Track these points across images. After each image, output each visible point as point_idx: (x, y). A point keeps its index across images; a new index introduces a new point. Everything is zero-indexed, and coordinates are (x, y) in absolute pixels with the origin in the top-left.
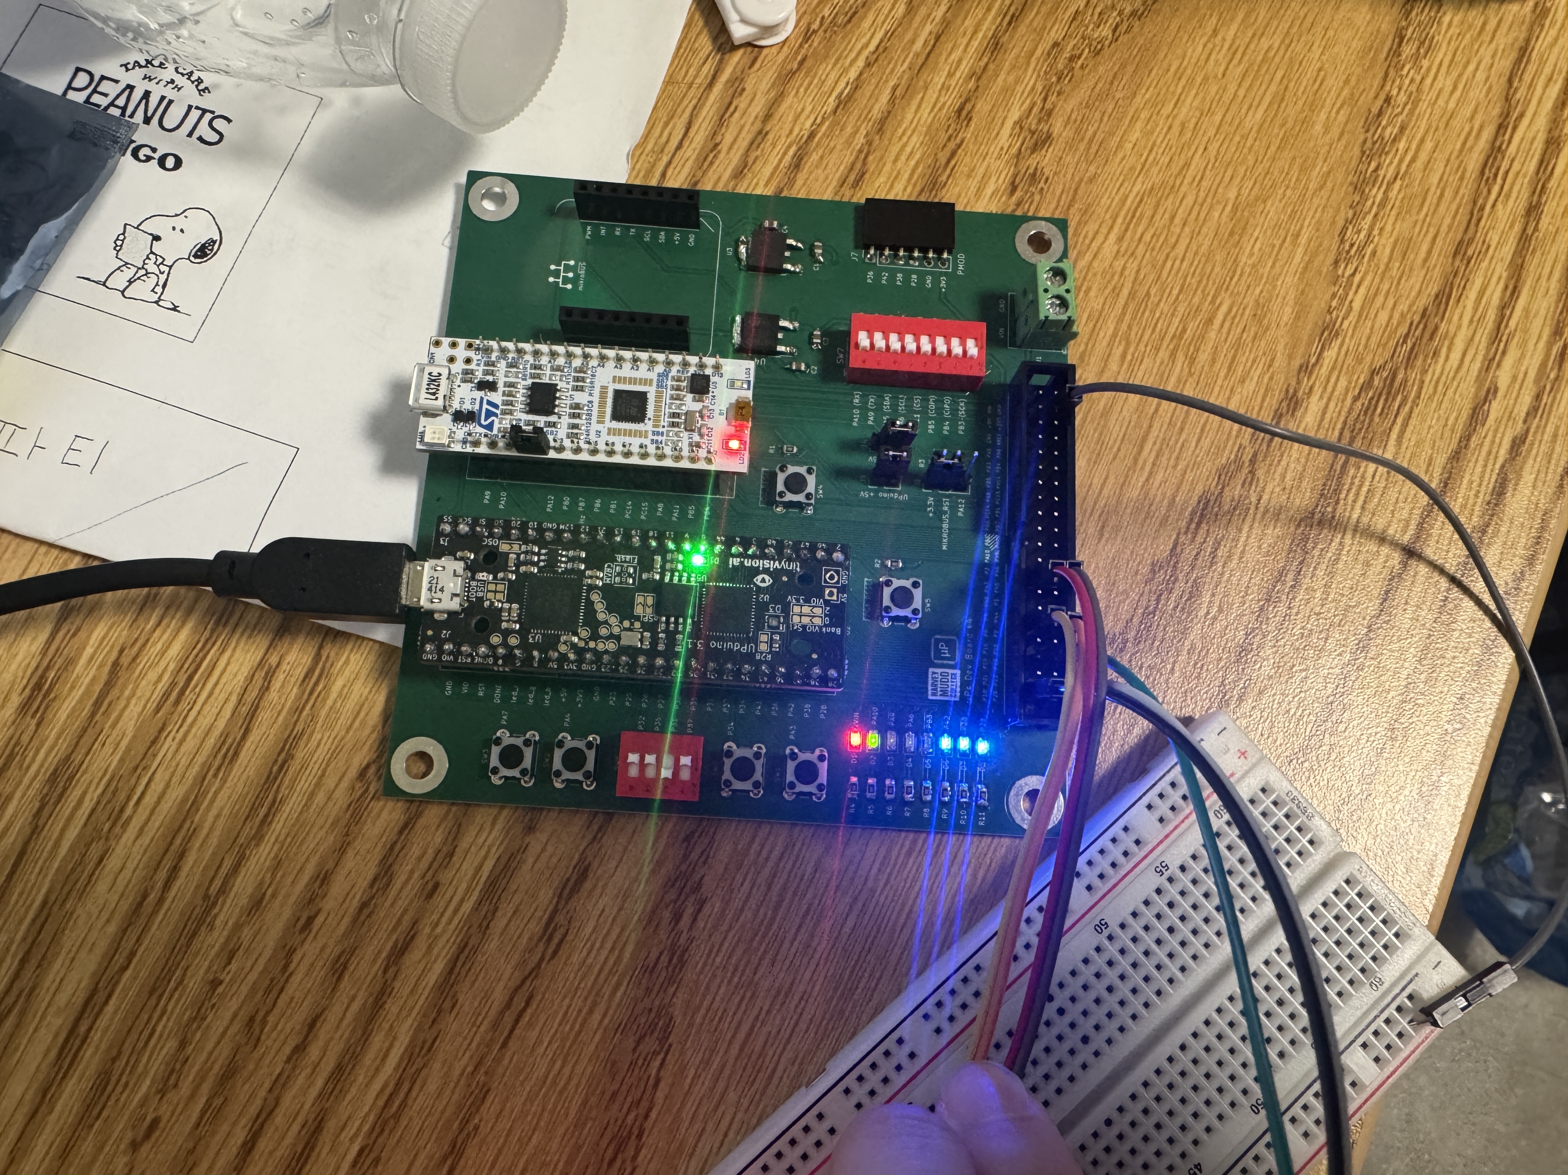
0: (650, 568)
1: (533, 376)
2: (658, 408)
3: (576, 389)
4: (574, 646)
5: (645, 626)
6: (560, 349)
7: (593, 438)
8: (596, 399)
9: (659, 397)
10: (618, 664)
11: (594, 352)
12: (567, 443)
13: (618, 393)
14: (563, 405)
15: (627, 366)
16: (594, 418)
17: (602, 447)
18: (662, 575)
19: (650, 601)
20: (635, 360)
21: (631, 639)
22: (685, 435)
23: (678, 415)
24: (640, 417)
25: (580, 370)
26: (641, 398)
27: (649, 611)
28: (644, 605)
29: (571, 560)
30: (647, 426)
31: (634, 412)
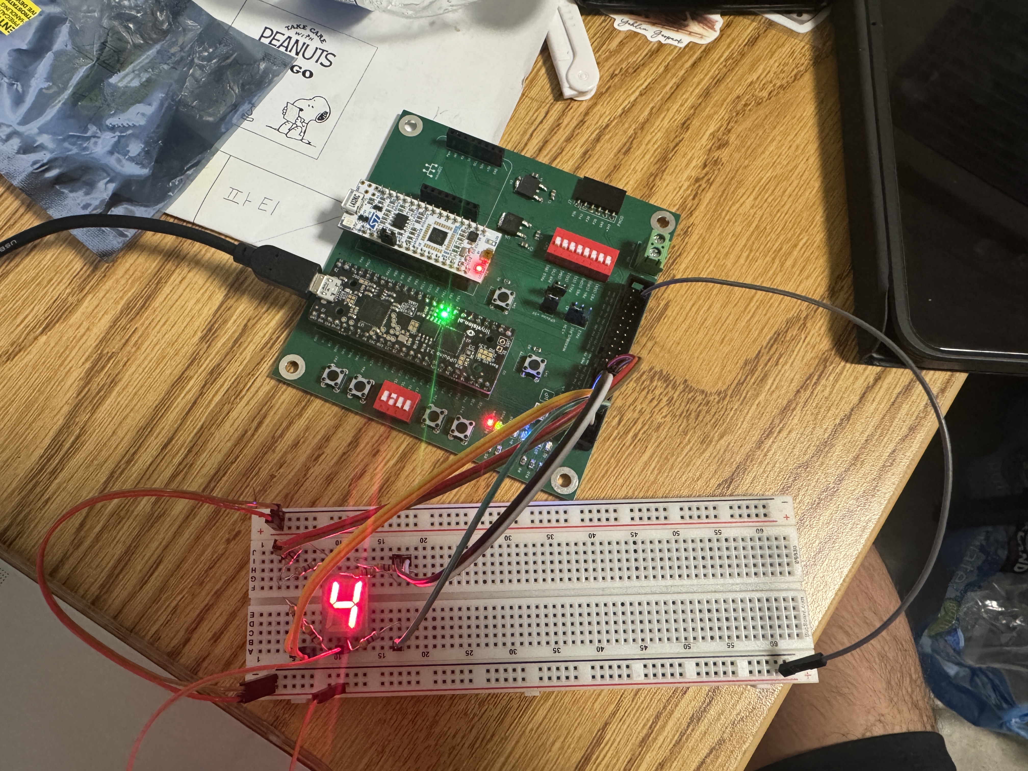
0: (422, 311)
1: (400, 210)
2: (450, 242)
3: (417, 221)
4: (377, 334)
5: (411, 336)
6: (416, 202)
7: (416, 245)
8: (424, 229)
9: (453, 236)
10: (393, 347)
11: (430, 207)
12: (404, 245)
13: (435, 229)
14: (408, 227)
15: (443, 219)
16: (420, 237)
17: (419, 251)
18: (427, 315)
19: (417, 325)
20: (448, 217)
21: (403, 339)
22: (458, 257)
23: (458, 248)
24: (441, 244)
25: (422, 214)
26: (445, 234)
27: (415, 329)
28: (414, 326)
29: (389, 296)
30: (443, 248)
31: (439, 239)
